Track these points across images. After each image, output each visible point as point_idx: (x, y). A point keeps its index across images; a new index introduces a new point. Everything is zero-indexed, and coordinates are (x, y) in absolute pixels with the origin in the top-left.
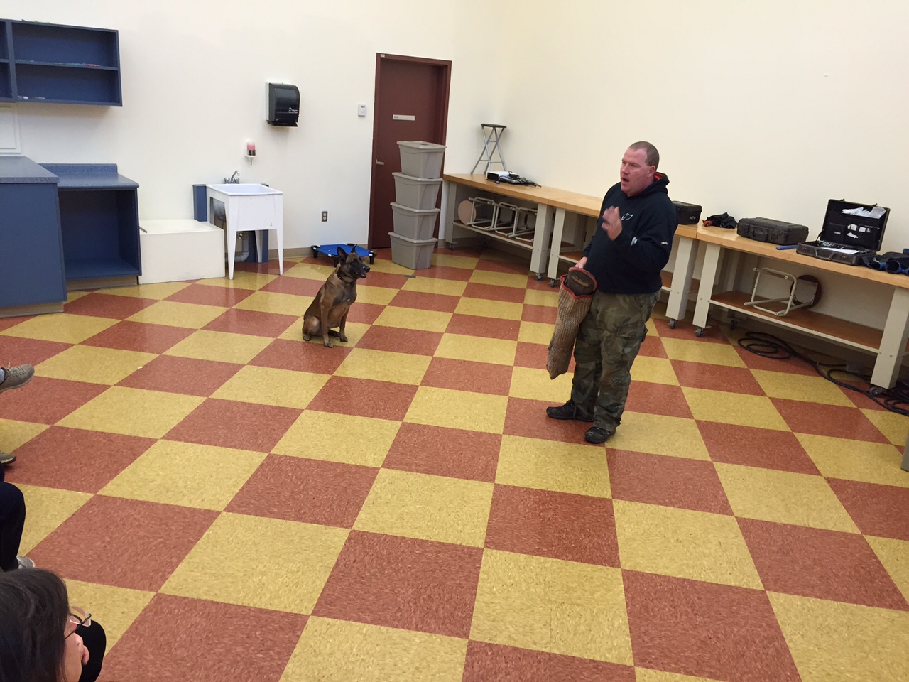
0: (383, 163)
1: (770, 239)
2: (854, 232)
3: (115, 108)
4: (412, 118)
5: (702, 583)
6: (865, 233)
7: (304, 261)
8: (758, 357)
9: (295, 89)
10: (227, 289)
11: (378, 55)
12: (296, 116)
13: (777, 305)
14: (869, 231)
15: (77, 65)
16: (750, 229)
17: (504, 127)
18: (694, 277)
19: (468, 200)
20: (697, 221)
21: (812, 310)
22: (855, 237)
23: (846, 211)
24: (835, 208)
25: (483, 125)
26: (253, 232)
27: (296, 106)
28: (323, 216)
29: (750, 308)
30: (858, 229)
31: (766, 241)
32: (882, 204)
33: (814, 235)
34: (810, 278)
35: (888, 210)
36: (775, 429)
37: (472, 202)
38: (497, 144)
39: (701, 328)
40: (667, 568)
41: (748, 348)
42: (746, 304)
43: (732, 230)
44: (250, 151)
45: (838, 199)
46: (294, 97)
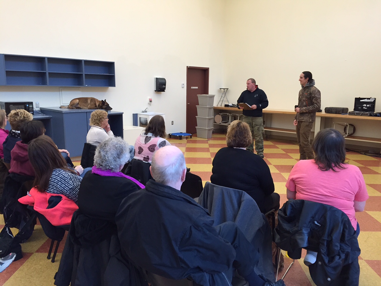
2: (365, 107)
4: (197, 88)
6: (369, 107)
9: (164, 79)
11: (187, 67)
12: (165, 88)
14: (370, 106)
16: (330, 110)
17: (228, 89)
19: (218, 114)
22: (366, 108)
23: (361, 101)
24: (357, 100)
25: (220, 89)
27: (165, 85)
28: (172, 123)
30: (366, 106)
31: (336, 113)
32: (373, 97)
33: (351, 109)
34: (351, 125)
35: (375, 99)
37: (220, 115)
38: (225, 95)
44: (150, 101)
45: (358, 97)
46: (164, 82)
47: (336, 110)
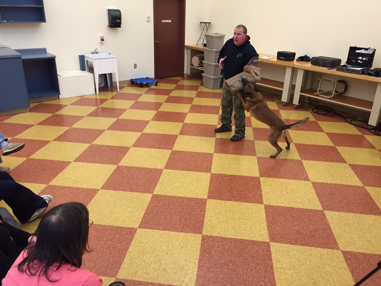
0: (159, 42)
1: (325, 65)
2: (361, 60)
3: (43, 24)
4: (170, 21)
5: (297, 209)
6: (365, 60)
7: (128, 86)
8: (321, 116)
9: (119, 11)
10: (96, 99)
12: (120, 23)
13: (328, 94)
14: (367, 59)
15: (26, 6)
16: (316, 61)
17: (210, 23)
18: (293, 83)
19: (196, 56)
20: (294, 59)
21: (343, 95)
22: (361, 62)
23: (357, 51)
24: (353, 50)
25: (201, 23)
26: (105, 74)
27: (120, 19)
28: (135, 66)
29: (317, 95)
31: (323, 66)
32: (372, 47)
33: (343, 63)
34: (343, 81)
35: (375, 50)
36: (328, 145)
37: (198, 57)
38: (207, 31)
39: (296, 105)
40: (283, 203)
41: (316, 112)
42: (315, 94)
43: (309, 62)
44: (102, 39)
45: (354, 46)
46: (119, 14)
47: (324, 62)
